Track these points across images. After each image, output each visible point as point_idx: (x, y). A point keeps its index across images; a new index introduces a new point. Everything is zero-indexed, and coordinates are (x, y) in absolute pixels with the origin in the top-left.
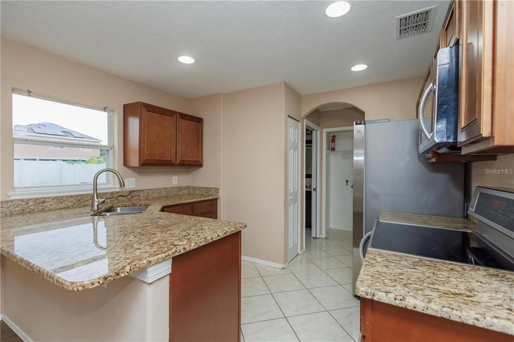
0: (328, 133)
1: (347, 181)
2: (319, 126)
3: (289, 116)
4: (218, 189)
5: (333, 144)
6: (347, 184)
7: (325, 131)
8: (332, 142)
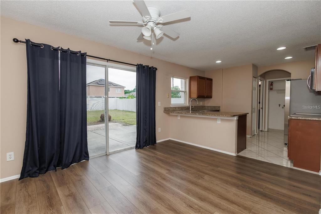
0: (269, 81)
1: (280, 105)
2: (264, 78)
3: (254, 77)
4: (220, 107)
5: (271, 86)
6: (279, 106)
7: (268, 81)
8: (271, 85)
